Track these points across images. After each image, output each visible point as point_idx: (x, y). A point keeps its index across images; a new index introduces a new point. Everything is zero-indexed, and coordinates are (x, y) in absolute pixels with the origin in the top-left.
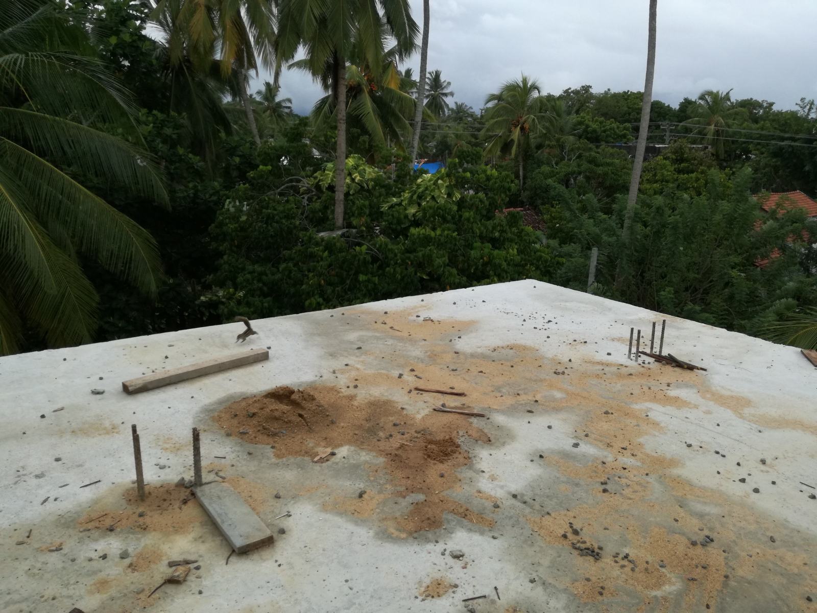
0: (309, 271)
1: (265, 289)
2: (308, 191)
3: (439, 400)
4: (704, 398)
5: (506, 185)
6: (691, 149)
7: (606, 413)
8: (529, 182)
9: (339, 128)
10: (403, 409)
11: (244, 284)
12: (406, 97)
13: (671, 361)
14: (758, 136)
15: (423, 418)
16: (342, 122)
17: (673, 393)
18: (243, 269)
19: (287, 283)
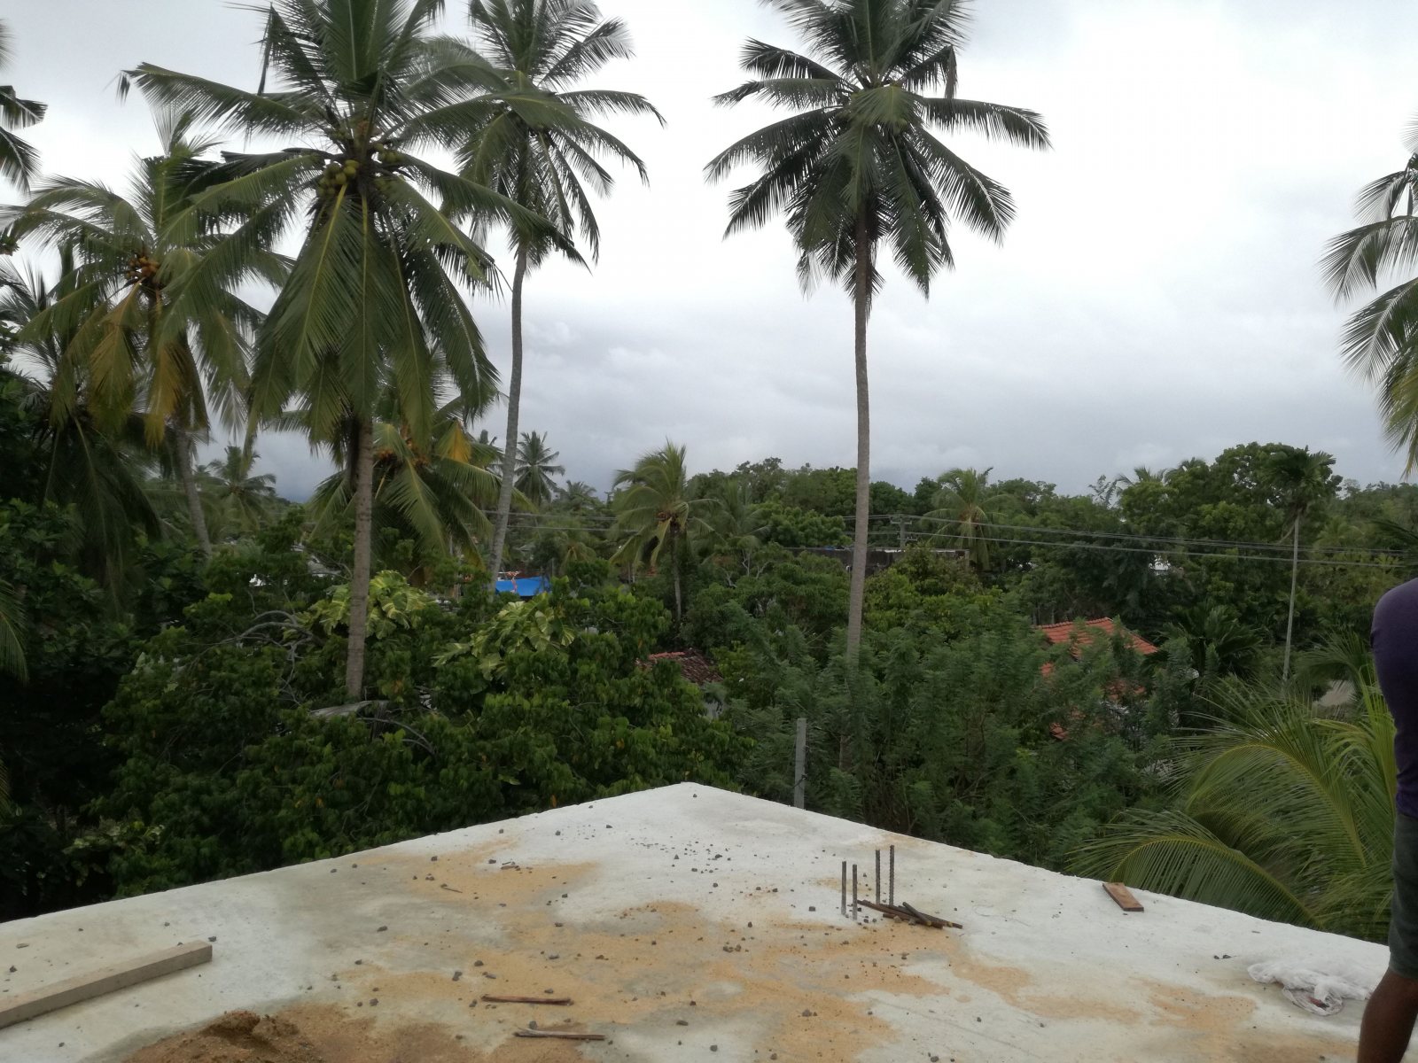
0: (294, 781)
1: (206, 820)
2: (300, 634)
3: (526, 1015)
4: (957, 975)
5: (649, 618)
6: (938, 556)
7: (807, 1014)
8: (691, 608)
9: (358, 528)
10: (459, 1038)
11: (165, 812)
12: (481, 473)
13: (907, 915)
14: (1037, 535)
15: (495, 1051)
16: (364, 517)
17: (911, 970)
18: (165, 783)
19: (249, 807)
